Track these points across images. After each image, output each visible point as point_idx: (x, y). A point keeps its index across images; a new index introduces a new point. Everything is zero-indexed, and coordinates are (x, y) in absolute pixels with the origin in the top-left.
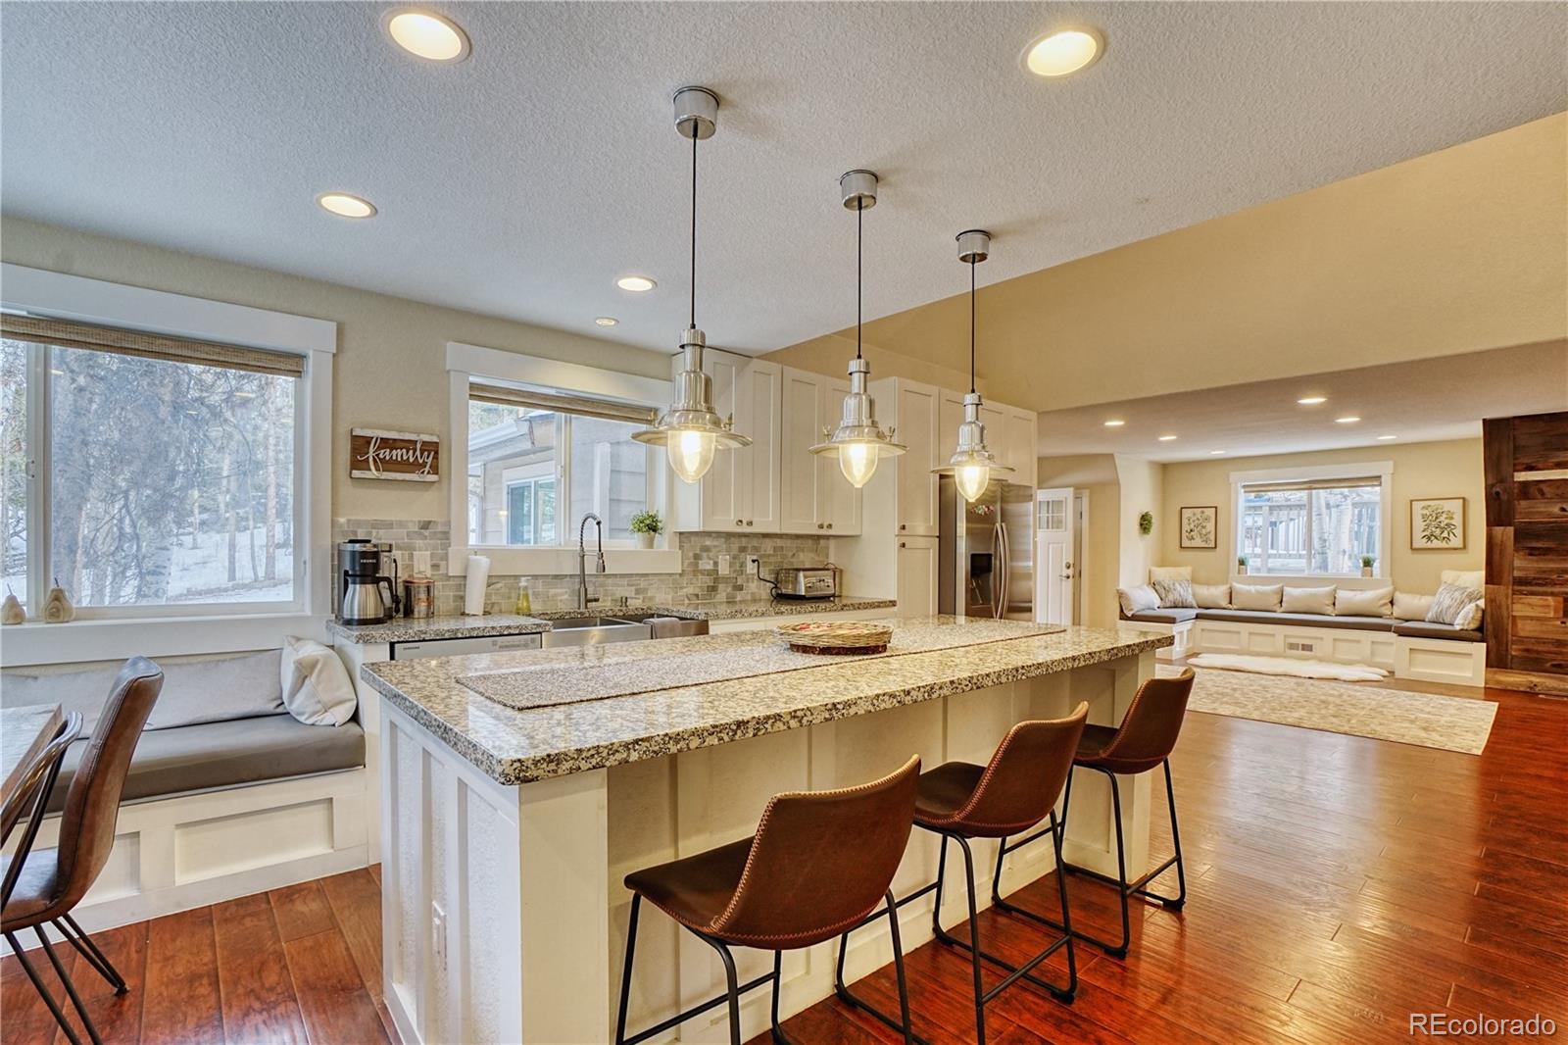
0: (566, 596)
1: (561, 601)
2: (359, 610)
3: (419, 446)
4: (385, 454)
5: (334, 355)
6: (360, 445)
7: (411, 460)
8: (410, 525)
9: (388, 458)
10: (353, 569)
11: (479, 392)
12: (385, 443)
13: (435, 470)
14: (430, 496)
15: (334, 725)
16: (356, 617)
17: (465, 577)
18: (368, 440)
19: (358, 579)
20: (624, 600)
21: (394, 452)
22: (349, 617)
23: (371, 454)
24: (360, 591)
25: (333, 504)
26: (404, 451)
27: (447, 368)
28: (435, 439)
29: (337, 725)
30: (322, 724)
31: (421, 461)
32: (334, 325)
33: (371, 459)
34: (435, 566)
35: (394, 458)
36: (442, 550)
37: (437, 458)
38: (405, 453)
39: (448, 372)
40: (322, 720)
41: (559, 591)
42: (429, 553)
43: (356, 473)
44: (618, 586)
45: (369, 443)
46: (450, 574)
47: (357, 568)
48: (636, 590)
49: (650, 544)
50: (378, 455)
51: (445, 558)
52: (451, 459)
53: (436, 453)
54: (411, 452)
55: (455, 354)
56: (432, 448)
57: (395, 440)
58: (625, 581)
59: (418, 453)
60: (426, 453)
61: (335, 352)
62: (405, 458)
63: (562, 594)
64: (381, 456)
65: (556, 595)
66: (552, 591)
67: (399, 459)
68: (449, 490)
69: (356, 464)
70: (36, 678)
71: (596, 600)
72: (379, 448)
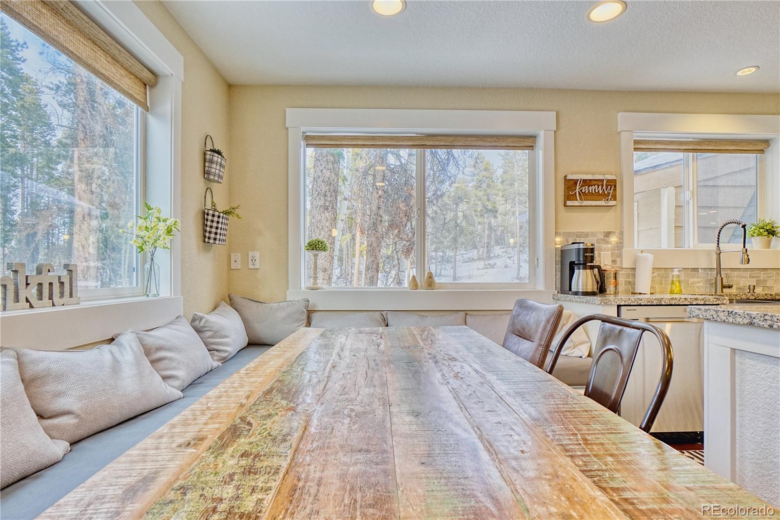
0: (701, 284)
1: (698, 287)
2: (583, 286)
3: (605, 182)
4: (585, 189)
5: (555, 131)
6: (570, 185)
7: (601, 192)
8: (599, 235)
9: (587, 192)
10: (579, 260)
11: (640, 146)
12: (586, 182)
13: (614, 198)
14: (610, 215)
15: (581, 357)
16: (581, 290)
17: (634, 269)
18: (575, 182)
19: (581, 266)
20: (752, 288)
21: (590, 188)
22: (576, 290)
23: (577, 191)
24: (583, 273)
25: (556, 222)
26: (596, 186)
27: (619, 131)
28: (614, 178)
29: (583, 357)
30: (573, 355)
31: (606, 192)
32: (555, 113)
33: (577, 193)
34: (614, 261)
35: (591, 191)
36: (618, 250)
37: (616, 190)
38: (597, 188)
39: (619, 133)
40: (573, 353)
41: (696, 280)
42: (610, 252)
43: (569, 203)
44: (741, 277)
45: (576, 183)
46: (624, 267)
47: (581, 259)
48: (757, 281)
49: (768, 245)
50: (581, 190)
51: (620, 256)
52: (623, 191)
53: (615, 186)
54: (600, 187)
55: (623, 121)
56: (612, 184)
57: (590, 180)
58: (748, 274)
59: (604, 187)
60: (609, 187)
61: (555, 129)
62: (597, 191)
63: (698, 282)
64: (583, 191)
65: (693, 283)
66: (691, 280)
67: (593, 192)
68: (622, 210)
69: (568, 197)
70: (426, 317)
71: (730, 287)
72: (582, 186)
